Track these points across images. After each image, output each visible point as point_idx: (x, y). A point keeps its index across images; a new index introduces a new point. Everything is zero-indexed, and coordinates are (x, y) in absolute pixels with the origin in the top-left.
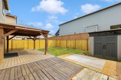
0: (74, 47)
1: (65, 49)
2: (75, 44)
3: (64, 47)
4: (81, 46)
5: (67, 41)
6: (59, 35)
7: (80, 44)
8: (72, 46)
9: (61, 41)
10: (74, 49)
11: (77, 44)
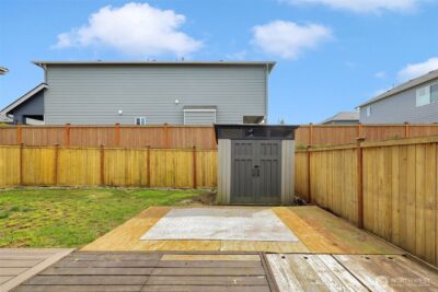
0: (144, 181)
1: (101, 195)
2: (146, 166)
3: (88, 183)
4: (173, 174)
5: (106, 154)
6: (40, 118)
7: (169, 167)
8: (134, 175)
9: (65, 154)
10: (141, 186)
11: (157, 164)
